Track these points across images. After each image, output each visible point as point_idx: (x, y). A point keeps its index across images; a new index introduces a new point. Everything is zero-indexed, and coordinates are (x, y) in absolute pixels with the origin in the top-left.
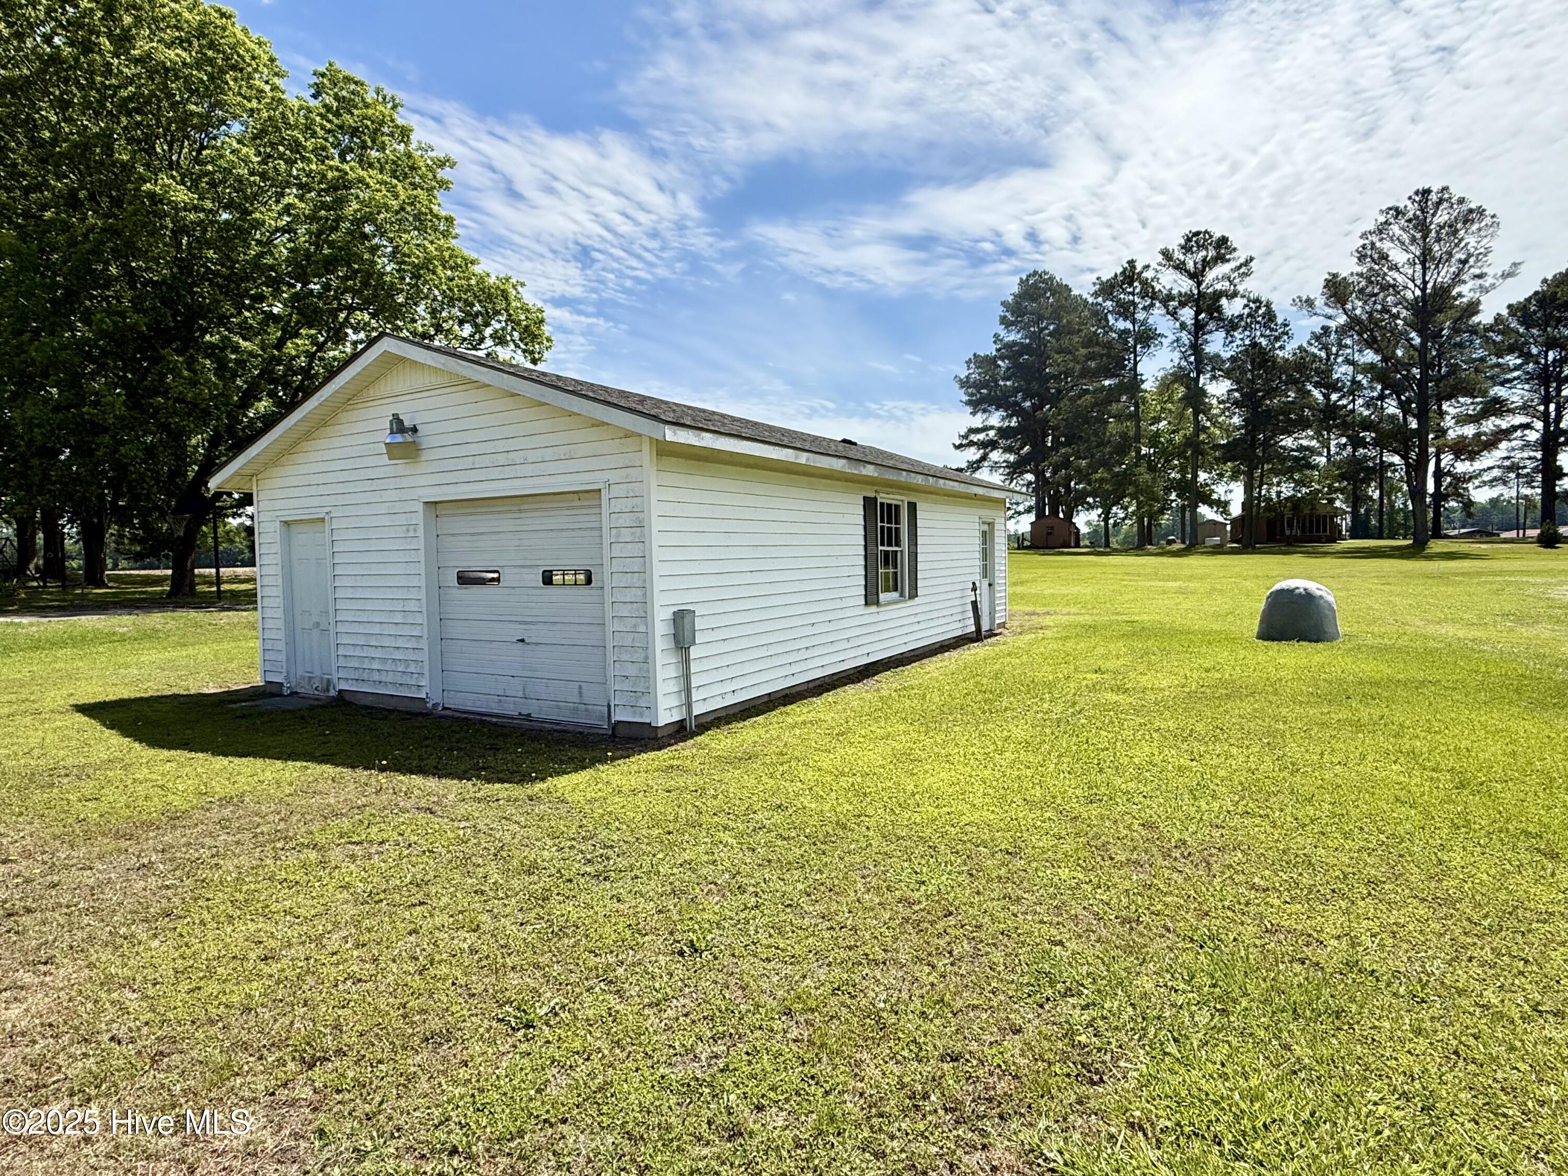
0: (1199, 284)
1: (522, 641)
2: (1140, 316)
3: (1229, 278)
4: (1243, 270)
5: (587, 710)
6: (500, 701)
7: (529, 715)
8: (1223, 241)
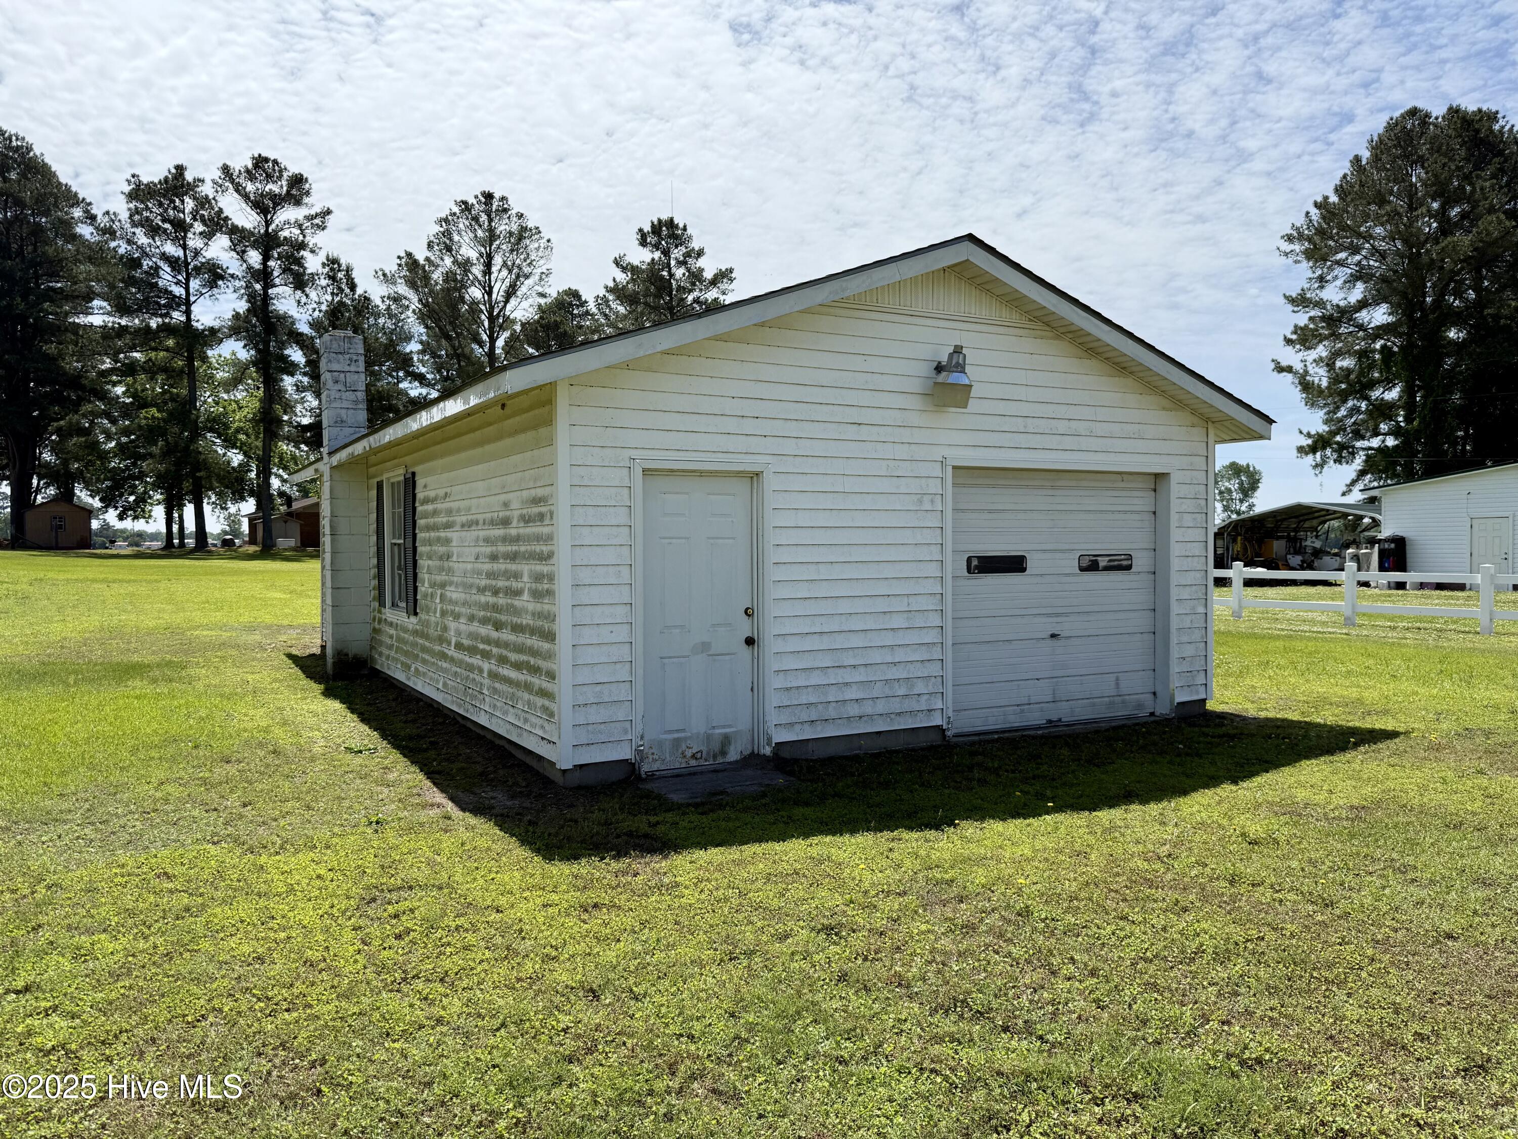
0: (268, 223)
1: (1053, 636)
2: (194, 242)
3: (300, 226)
4: (317, 221)
5: (1123, 702)
6: (1022, 711)
7: (1060, 720)
8: (298, 181)
